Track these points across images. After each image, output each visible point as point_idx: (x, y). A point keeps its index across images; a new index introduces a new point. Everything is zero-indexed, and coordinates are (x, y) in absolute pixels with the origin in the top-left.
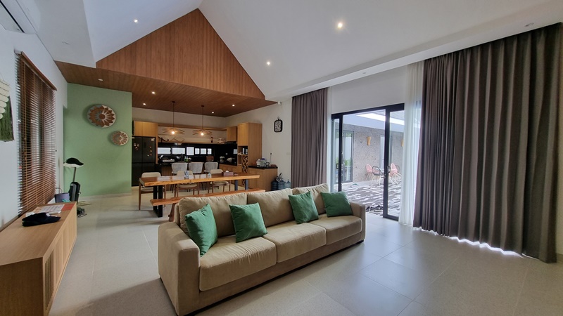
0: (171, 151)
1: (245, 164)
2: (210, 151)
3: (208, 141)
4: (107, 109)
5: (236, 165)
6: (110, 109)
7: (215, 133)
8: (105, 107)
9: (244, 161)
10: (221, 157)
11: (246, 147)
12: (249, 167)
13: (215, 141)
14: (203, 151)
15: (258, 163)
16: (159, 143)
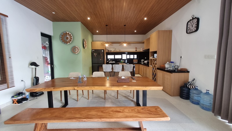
0: (114, 57)
1: (155, 66)
2: (136, 56)
3: (133, 50)
4: (69, 33)
5: (149, 66)
6: (70, 33)
7: (138, 46)
8: (68, 33)
9: (154, 64)
10: (142, 60)
11: (155, 52)
12: (158, 69)
13: (138, 50)
14: (132, 57)
15: (167, 66)
16: (106, 53)
